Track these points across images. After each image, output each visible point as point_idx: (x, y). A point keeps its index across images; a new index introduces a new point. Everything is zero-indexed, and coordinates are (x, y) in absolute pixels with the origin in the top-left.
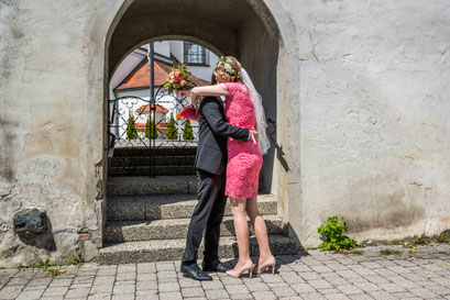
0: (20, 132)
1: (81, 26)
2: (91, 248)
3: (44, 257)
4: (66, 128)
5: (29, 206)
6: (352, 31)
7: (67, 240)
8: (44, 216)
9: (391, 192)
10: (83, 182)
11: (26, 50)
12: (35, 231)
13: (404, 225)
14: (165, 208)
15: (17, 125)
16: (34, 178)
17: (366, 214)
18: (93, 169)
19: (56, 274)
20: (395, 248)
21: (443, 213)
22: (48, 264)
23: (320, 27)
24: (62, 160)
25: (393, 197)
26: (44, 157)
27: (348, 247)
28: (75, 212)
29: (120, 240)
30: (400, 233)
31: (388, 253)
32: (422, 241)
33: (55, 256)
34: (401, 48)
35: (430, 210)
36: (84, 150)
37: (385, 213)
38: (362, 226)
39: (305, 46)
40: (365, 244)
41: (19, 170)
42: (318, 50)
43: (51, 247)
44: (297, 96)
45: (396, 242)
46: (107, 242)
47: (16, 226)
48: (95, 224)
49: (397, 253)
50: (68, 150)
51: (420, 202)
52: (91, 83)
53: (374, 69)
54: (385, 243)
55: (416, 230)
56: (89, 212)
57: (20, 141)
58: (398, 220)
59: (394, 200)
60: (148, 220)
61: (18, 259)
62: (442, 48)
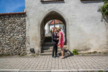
0: (30, 38)
1: (37, 23)
2: (40, 53)
3: (34, 54)
4: (36, 37)
5: (32, 48)
6: (78, 20)
7: (36, 52)
8: (33, 49)
9: (85, 45)
10: (38, 44)
11: (30, 27)
12: (32, 51)
13: (87, 51)
14: (50, 48)
15: (30, 37)
16: (32, 44)
17: (81, 49)
18: (39, 43)
19: (35, 57)
20: (84, 54)
21: (94, 49)
22: (34, 55)
23: (72, 20)
24: (35, 42)
25: (85, 46)
26: (33, 41)
27: (77, 54)
28: (37, 48)
29: (43, 52)
30: (87, 52)
31: (83, 55)
32: (90, 53)
33: (35, 54)
34: (87, 22)
35: (92, 48)
36: (38, 40)
37: (84, 49)
38: (80, 51)
39: (70, 23)
40: (80, 53)
41: (30, 43)
42: (72, 24)
43: (34, 53)
44: (69, 31)
45: (85, 53)
46: (42, 52)
47: (30, 50)
48: (40, 50)
49: (85, 55)
50: (36, 40)
51: (90, 47)
52: (39, 31)
53: (82, 26)
54: (84, 53)
55: (89, 51)
56: (39, 48)
57: (30, 39)
58: (86, 50)
59: (86, 46)
60: (48, 49)
61: (31, 54)
62: (94, 22)
